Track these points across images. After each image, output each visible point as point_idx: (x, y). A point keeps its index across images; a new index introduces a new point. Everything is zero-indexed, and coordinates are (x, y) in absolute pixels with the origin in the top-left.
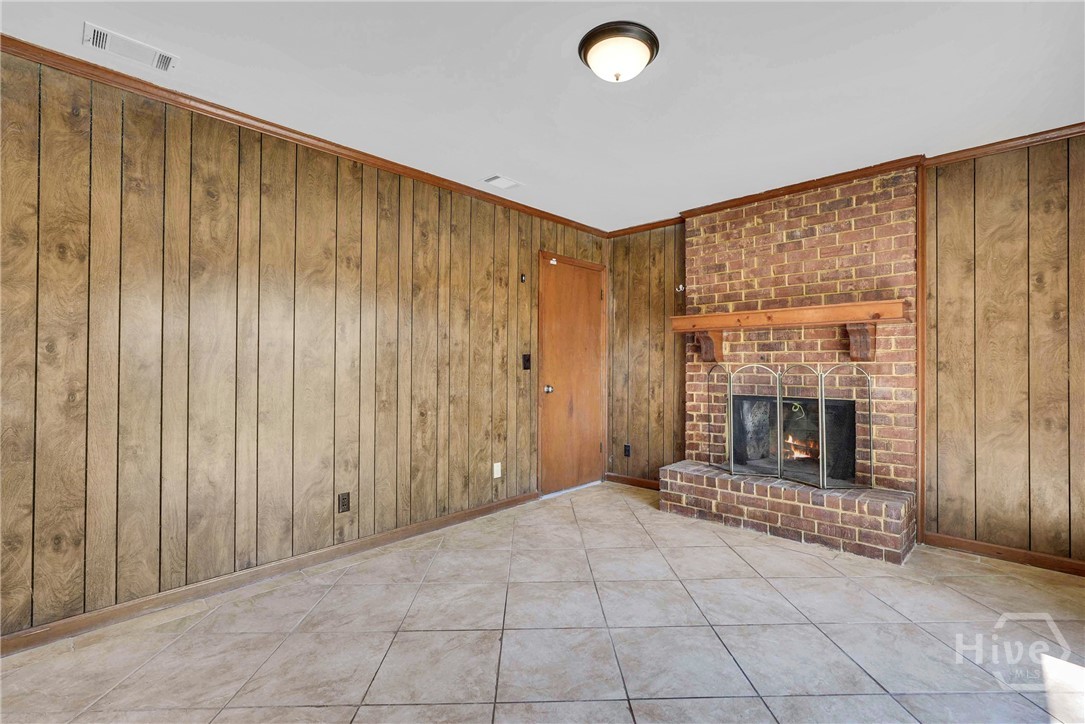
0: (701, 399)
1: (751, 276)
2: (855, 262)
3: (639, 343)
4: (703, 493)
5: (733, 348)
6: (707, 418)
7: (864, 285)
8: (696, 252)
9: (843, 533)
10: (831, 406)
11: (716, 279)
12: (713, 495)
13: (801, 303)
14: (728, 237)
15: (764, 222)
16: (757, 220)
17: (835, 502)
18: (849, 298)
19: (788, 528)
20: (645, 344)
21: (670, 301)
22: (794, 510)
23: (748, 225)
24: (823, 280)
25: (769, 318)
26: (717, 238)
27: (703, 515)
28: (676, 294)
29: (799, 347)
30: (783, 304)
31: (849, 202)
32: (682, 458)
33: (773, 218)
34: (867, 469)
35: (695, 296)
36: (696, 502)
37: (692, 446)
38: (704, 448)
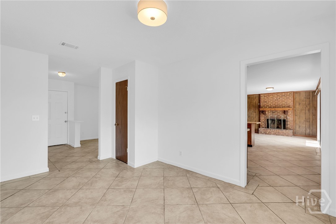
0: (263, 119)
1: (271, 103)
2: (286, 103)
3: (251, 111)
4: (266, 131)
5: (268, 113)
6: (264, 122)
7: (287, 106)
8: (262, 99)
9: (285, 134)
10: (283, 120)
11: (265, 103)
12: (267, 131)
13: (278, 107)
14: (267, 98)
16: (272, 96)
17: (284, 131)
18: (285, 107)
19: (278, 134)
21: (257, 106)
22: (279, 132)
23: (270, 97)
24: (281, 105)
26: (266, 98)
27: (265, 134)
28: (258, 105)
29: (278, 113)
30: (276, 107)
31: (285, 95)
32: (260, 127)
33: (274, 96)
34: (287, 127)
35: (262, 105)
36: (265, 132)
37: (261, 126)
38: (263, 126)
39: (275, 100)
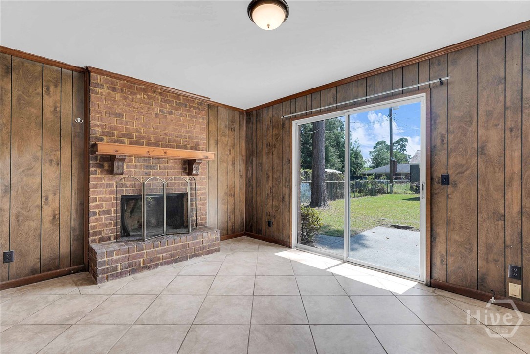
0: (104, 200)
2: (188, 132)
3: (29, 157)
4: (134, 257)
7: (191, 143)
11: (116, 122)
14: (125, 98)
15: (148, 99)
18: (185, 147)
21: (67, 128)
26: (117, 96)
28: (77, 124)
30: (157, 145)
31: (186, 105)
33: (153, 98)
35: (99, 129)
36: (129, 265)
37: (95, 234)
38: (107, 232)
39: (157, 116)
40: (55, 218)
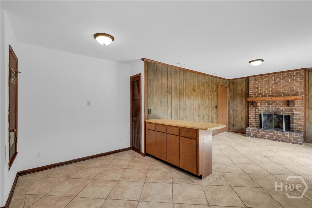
0: (253, 114)
1: (265, 90)
2: (290, 88)
3: (236, 103)
4: (256, 133)
5: (261, 104)
6: (254, 118)
7: (292, 92)
8: (252, 85)
9: (289, 140)
10: (286, 116)
11: (257, 90)
12: (259, 133)
13: (277, 96)
14: (260, 82)
15: (268, 79)
16: (266, 79)
17: (287, 134)
18: (289, 95)
19: (277, 139)
20: (238, 103)
21: (244, 94)
22: (278, 136)
23: (264, 80)
24: (283, 91)
25: (271, 99)
26: (257, 82)
27: (256, 137)
28: (246, 93)
29: (277, 104)
30: (273, 96)
31: (289, 76)
32: (248, 126)
33: (271, 78)
34: (293, 128)
35: (251, 93)
36: (255, 135)
37: (251, 124)
38: (254, 124)
39: (272, 84)
40: (242, 118)
